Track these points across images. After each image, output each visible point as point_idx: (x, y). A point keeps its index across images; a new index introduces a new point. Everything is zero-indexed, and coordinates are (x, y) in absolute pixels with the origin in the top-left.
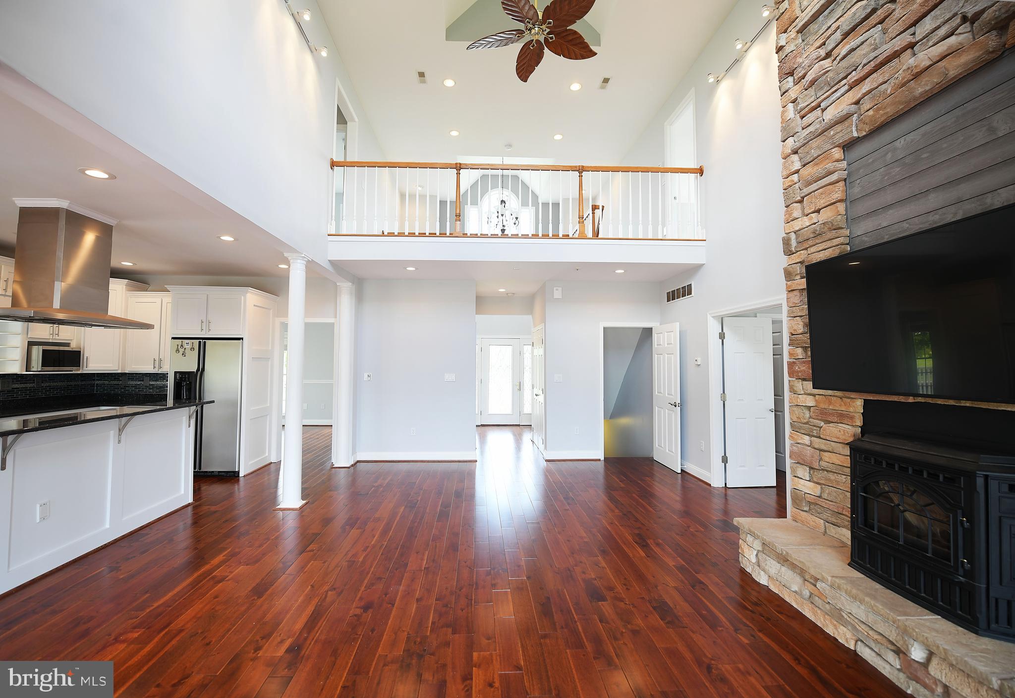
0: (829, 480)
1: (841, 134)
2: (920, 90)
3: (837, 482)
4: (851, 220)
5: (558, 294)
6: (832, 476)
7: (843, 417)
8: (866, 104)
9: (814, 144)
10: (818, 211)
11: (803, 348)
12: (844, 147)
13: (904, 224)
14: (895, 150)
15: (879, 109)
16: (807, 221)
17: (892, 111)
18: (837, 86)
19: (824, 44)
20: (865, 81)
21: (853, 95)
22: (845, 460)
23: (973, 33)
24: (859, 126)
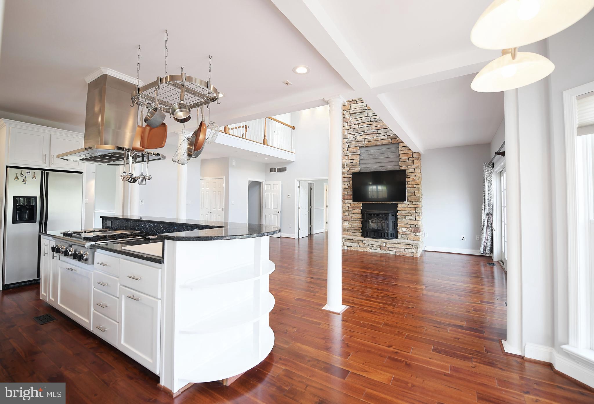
0: (354, 223)
1: (361, 144)
2: (378, 143)
3: (356, 223)
4: (360, 164)
5: (234, 164)
6: (354, 222)
7: (358, 208)
8: (366, 140)
9: (354, 143)
10: (353, 160)
11: (348, 192)
12: (360, 147)
13: (372, 168)
14: (371, 152)
15: (369, 143)
16: (350, 161)
17: (373, 144)
18: (360, 133)
19: (357, 121)
20: (367, 135)
21: (364, 137)
22: (359, 217)
23: (387, 138)
24: (365, 144)
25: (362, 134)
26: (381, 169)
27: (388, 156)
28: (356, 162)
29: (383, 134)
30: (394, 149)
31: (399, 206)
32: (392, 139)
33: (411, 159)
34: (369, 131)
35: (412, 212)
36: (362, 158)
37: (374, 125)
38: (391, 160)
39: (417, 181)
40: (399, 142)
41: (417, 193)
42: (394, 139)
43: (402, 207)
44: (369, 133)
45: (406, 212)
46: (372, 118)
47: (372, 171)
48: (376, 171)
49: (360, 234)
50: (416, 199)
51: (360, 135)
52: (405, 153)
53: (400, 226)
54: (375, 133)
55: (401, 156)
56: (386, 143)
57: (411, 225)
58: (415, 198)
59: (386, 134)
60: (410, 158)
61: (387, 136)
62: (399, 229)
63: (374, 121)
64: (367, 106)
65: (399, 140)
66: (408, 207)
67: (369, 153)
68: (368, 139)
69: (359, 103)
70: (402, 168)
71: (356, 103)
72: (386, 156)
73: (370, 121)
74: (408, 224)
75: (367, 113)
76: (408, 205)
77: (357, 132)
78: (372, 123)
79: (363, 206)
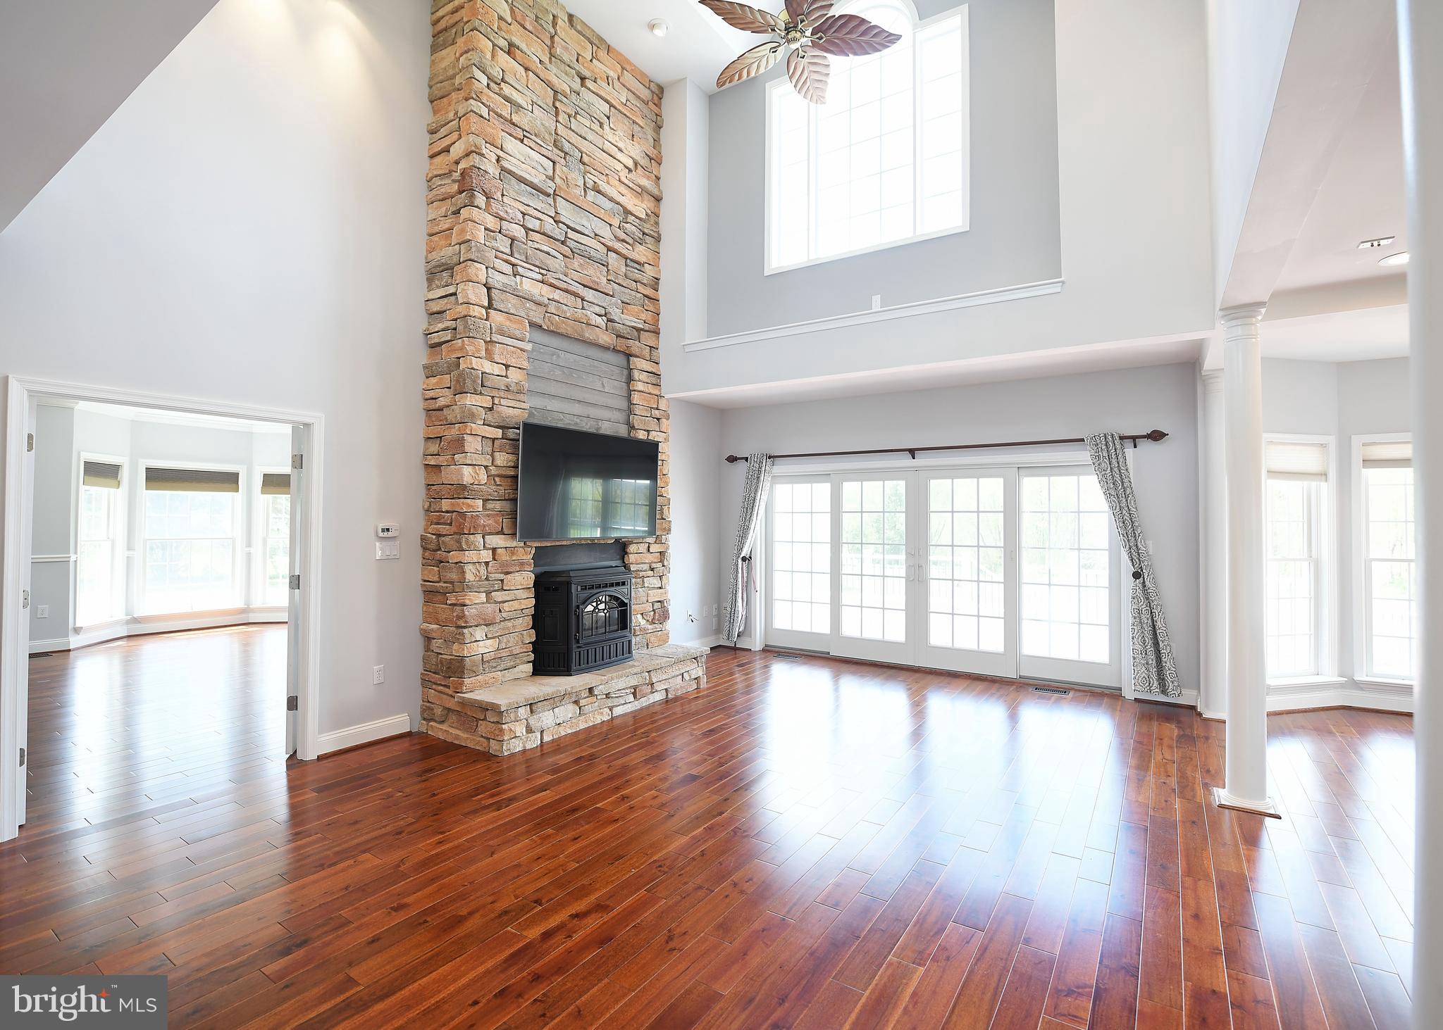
0: (508, 628)
1: (537, 316)
2: (585, 335)
3: (515, 627)
4: (533, 391)
6: (509, 624)
7: (522, 565)
8: (552, 308)
9: (512, 299)
10: (507, 366)
11: (485, 501)
12: (532, 324)
13: (561, 415)
14: (558, 356)
15: (563, 322)
16: (498, 370)
17: (570, 331)
18: (533, 268)
19: (524, 214)
20: (557, 291)
21: (547, 292)
22: (528, 602)
23: (606, 327)
24: (546, 320)
25: (539, 277)
27: (603, 386)
28: (521, 379)
29: (597, 309)
30: (617, 370)
31: (632, 549)
32: (617, 337)
33: (657, 413)
34: (565, 278)
35: (657, 565)
36: (532, 367)
37: (576, 264)
38: (608, 402)
39: (665, 478)
40: (633, 352)
41: (667, 512)
42: (624, 338)
43: (637, 553)
44: (564, 286)
45: (645, 567)
46: (571, 234)
47: (560, 425)
49: (529, 668)
51: (535, 277)
52: (647, 391)
53: (635, 610)
54: (579, 292)
55: (636, 398)
56: (606, 342)
57: (653, 603)
58: (664, 525)
59: (606, 315)
60: (653, 408)
61: (608, 320)
63: (574, 250)
64: (558, 180)
65: (635, 346)
66: (649, 550)
67: (555, 357)
68: (559, 308)
69: (530, 147)
70: (641, 435)
71: (522, 141)
72: (598, 386)
73: (563, 243)
74: (647, 601)
75: (555, 207)
76: (649, 547)
77: (525, 260)
78: (569, 253)
79: (540, 555)
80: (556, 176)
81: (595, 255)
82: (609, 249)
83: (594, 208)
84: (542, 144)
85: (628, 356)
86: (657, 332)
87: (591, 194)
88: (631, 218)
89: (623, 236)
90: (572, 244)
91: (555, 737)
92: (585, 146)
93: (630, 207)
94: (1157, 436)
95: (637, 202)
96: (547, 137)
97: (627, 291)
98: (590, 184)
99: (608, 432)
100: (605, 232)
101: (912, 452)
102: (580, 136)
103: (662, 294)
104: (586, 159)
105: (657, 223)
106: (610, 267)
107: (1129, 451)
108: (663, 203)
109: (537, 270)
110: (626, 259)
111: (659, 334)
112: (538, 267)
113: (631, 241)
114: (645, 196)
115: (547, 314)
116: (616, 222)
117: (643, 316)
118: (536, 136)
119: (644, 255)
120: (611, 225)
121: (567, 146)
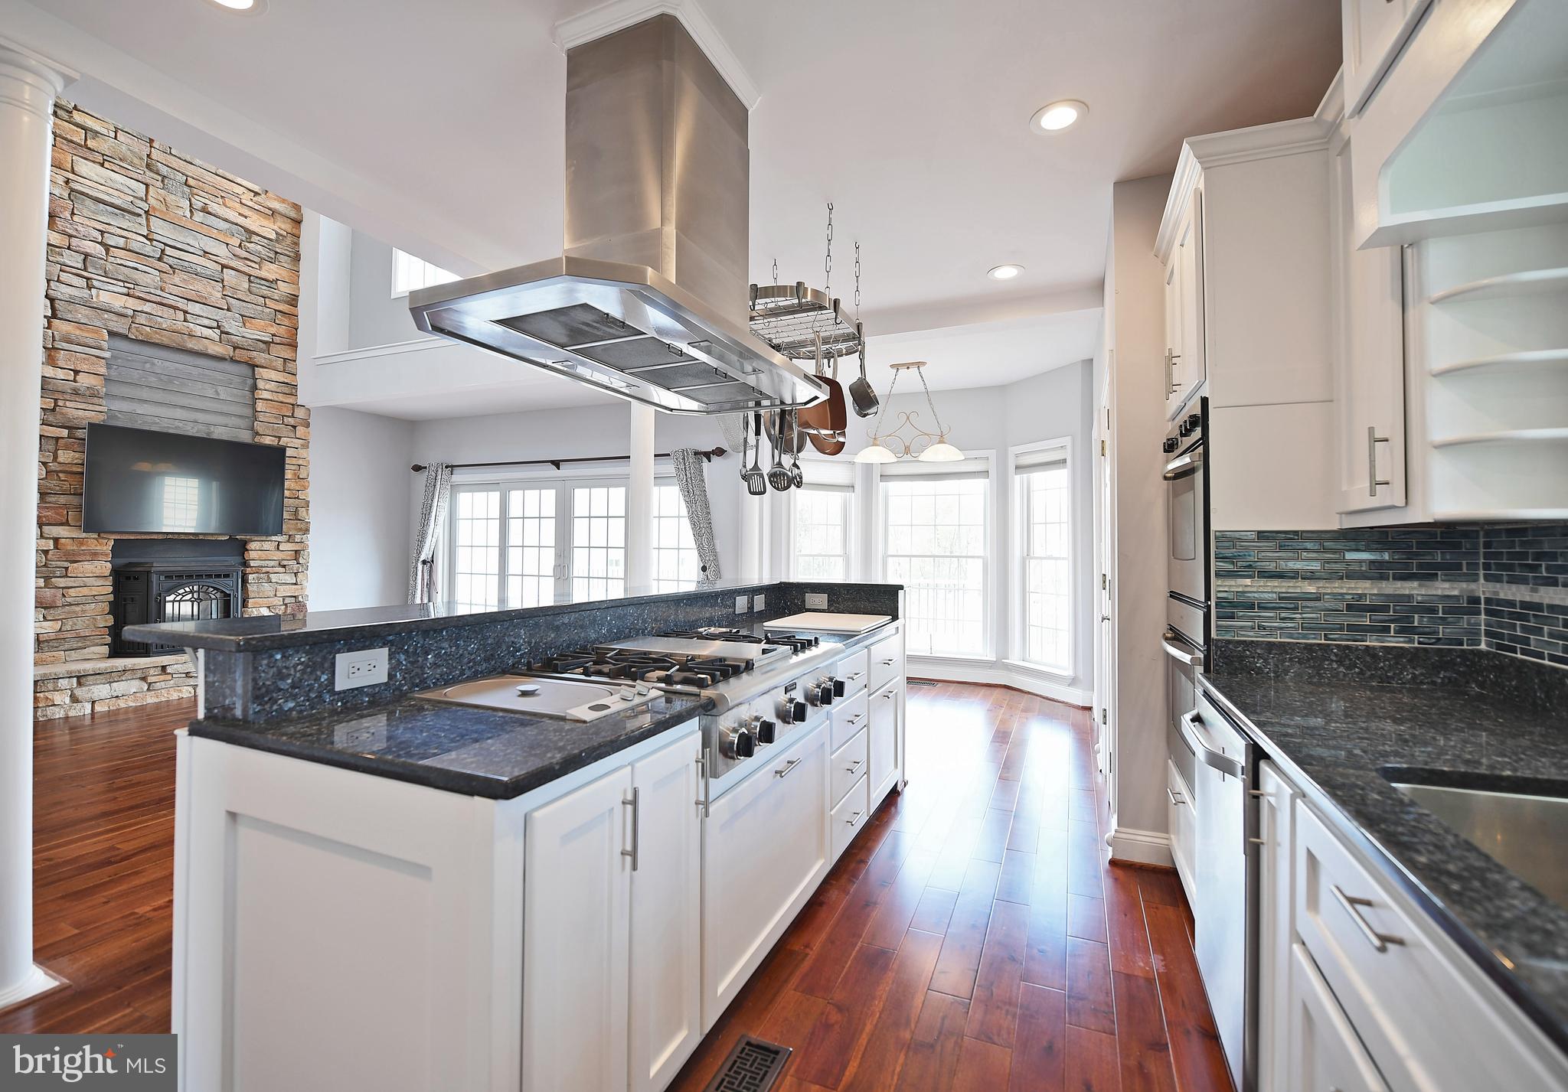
1: (121, 326)
2: (187, 345)
3: (90, 611)
7: (99, 556)
8: (141, 319)
9: (84, 310)
10: (75, 372)
12: (111, 334)
13: (156, 419)
14: (153, 364)
15: (158, 333)
16: (62, 374)
17: (166, 341)
18: (115, 282)
19: (102, 232)
20: (147, 303)
21: (132, 303)
22: (105, 588)
23: (220, 338)
24: (133, 330)
25: (125, 290)
26: (191, 430)
27: (218, 394)
28: (96, 384)
29: (206, 322)
30: (237, 380)
31: (252, 546)
32: (235, 348)
33: (291, 421)
34: (159, 292)
35: (290, 563)
36: (114, 374)
37: (176, 280)
38: (225, 408)
39: (304, 482)
40: (258, 363)
41: (304, 514)
42: (244, 349)
43: (260, 550)
44: (158, 299)
45: (272, 563)
46: (168, 251)
48: (171, 431)
49: (105, 650)
50: (300, 530)
51: (116, 290)
52: (276, 399)
53: (255, 603)
54: (179, 305)
55: (260, 406)
56: (215, 352)
57: (284, 598)
58: (299, 526)
59: (218, 327)
60: (286, 416)
61: (222, 332)
62: (252, 611)
63: (174, 266)
64: (151, 201)
65: (260, 358)
66: (278, 548)
67: (148, 366)
68: (151, 319)
69: (112, 171)
70: (268, 441)
71: (102, 165)
72: (210, 393)
73: (160, 259)
74: (275, 595)
75: (148, 226)
76: (278, 545)
77: (103, 274)
78: (166, 268)
79: (119, 547)
80: (150, 197)
81: (202, 271)
82: (224, 266)
83: (201, 227)
84: (130, 168)
85: (253, 366)
86: (294, 346)
87: (199, 216)
88: (255, 238)
89: (244, 254)
90: (171, 261)
91: (111, 708)
92: (190, 170)
93: (253, 228)
94: (720, 452)
95: (265, 223)
96: (136, 161)
97: (250, 305)
98: (198, 205)
99: (224, 437)
100: (221, 251)
101: (557, 464)
102: (185, 161)
103: (302, 309)
104: (191, 182)
105: (297, 244)
106: (225, 283)
107: (705, 464)
108: (303, 225)
109: (121, 284)
110: (250, 276)
111: (296, 347)
112: (122, 281)
113: (257, 260)
114: (278, 217)
115: (133, 325)
116: (236, 242)
117: (273, 330)
118: (121, 160)
119: (277, 273)
120: (227, 244)
121: (164, 170)
